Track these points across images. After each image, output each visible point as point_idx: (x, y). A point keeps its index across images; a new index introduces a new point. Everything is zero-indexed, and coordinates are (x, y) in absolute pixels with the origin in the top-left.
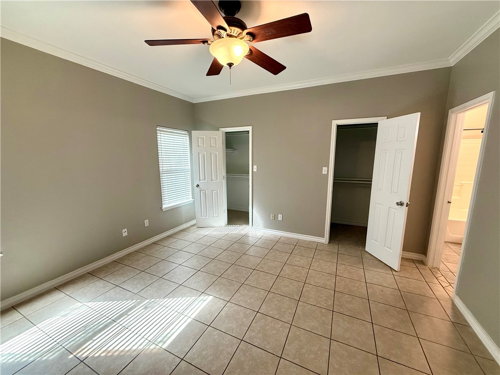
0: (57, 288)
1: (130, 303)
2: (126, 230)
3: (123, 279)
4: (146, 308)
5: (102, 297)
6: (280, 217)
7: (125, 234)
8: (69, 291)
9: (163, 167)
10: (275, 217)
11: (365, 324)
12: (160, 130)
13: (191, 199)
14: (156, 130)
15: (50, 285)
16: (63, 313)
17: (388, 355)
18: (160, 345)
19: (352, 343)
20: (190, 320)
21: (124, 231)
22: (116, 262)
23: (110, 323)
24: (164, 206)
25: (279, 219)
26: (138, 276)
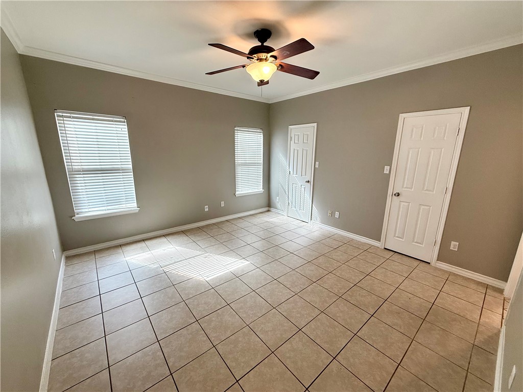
0: (164, 236)
1: (198, 253)
2: (207, 206)
3: (199, 238)
4: (206, 257)
5: (185, 245)
6: (337, 215)
7: (207, 210)
8: (169, 238)
9: (238, 160)
10: (333, 214)
11: (363, 314)
12: (237, 130)
13: (262, 190)
14: (235, 130)
15: (161, 233)
16: (163, 249)
17: (366, 337)
18: (205, 278)
19: (339, 320)
20: (228, 271)
21: (206, 207)
22: (199, 228)
23: (184, 260)
24: (237, 193)
25: (336, 216)
26: (208, 239)
